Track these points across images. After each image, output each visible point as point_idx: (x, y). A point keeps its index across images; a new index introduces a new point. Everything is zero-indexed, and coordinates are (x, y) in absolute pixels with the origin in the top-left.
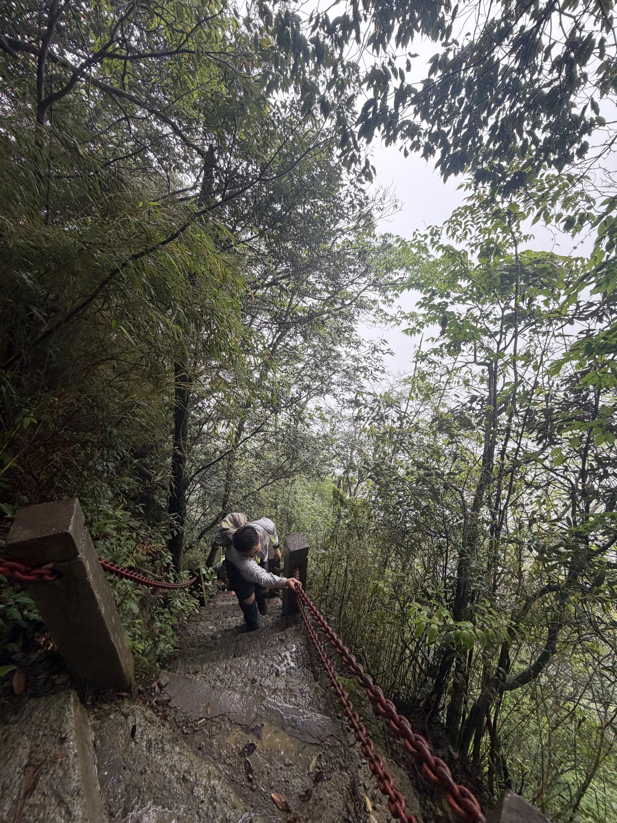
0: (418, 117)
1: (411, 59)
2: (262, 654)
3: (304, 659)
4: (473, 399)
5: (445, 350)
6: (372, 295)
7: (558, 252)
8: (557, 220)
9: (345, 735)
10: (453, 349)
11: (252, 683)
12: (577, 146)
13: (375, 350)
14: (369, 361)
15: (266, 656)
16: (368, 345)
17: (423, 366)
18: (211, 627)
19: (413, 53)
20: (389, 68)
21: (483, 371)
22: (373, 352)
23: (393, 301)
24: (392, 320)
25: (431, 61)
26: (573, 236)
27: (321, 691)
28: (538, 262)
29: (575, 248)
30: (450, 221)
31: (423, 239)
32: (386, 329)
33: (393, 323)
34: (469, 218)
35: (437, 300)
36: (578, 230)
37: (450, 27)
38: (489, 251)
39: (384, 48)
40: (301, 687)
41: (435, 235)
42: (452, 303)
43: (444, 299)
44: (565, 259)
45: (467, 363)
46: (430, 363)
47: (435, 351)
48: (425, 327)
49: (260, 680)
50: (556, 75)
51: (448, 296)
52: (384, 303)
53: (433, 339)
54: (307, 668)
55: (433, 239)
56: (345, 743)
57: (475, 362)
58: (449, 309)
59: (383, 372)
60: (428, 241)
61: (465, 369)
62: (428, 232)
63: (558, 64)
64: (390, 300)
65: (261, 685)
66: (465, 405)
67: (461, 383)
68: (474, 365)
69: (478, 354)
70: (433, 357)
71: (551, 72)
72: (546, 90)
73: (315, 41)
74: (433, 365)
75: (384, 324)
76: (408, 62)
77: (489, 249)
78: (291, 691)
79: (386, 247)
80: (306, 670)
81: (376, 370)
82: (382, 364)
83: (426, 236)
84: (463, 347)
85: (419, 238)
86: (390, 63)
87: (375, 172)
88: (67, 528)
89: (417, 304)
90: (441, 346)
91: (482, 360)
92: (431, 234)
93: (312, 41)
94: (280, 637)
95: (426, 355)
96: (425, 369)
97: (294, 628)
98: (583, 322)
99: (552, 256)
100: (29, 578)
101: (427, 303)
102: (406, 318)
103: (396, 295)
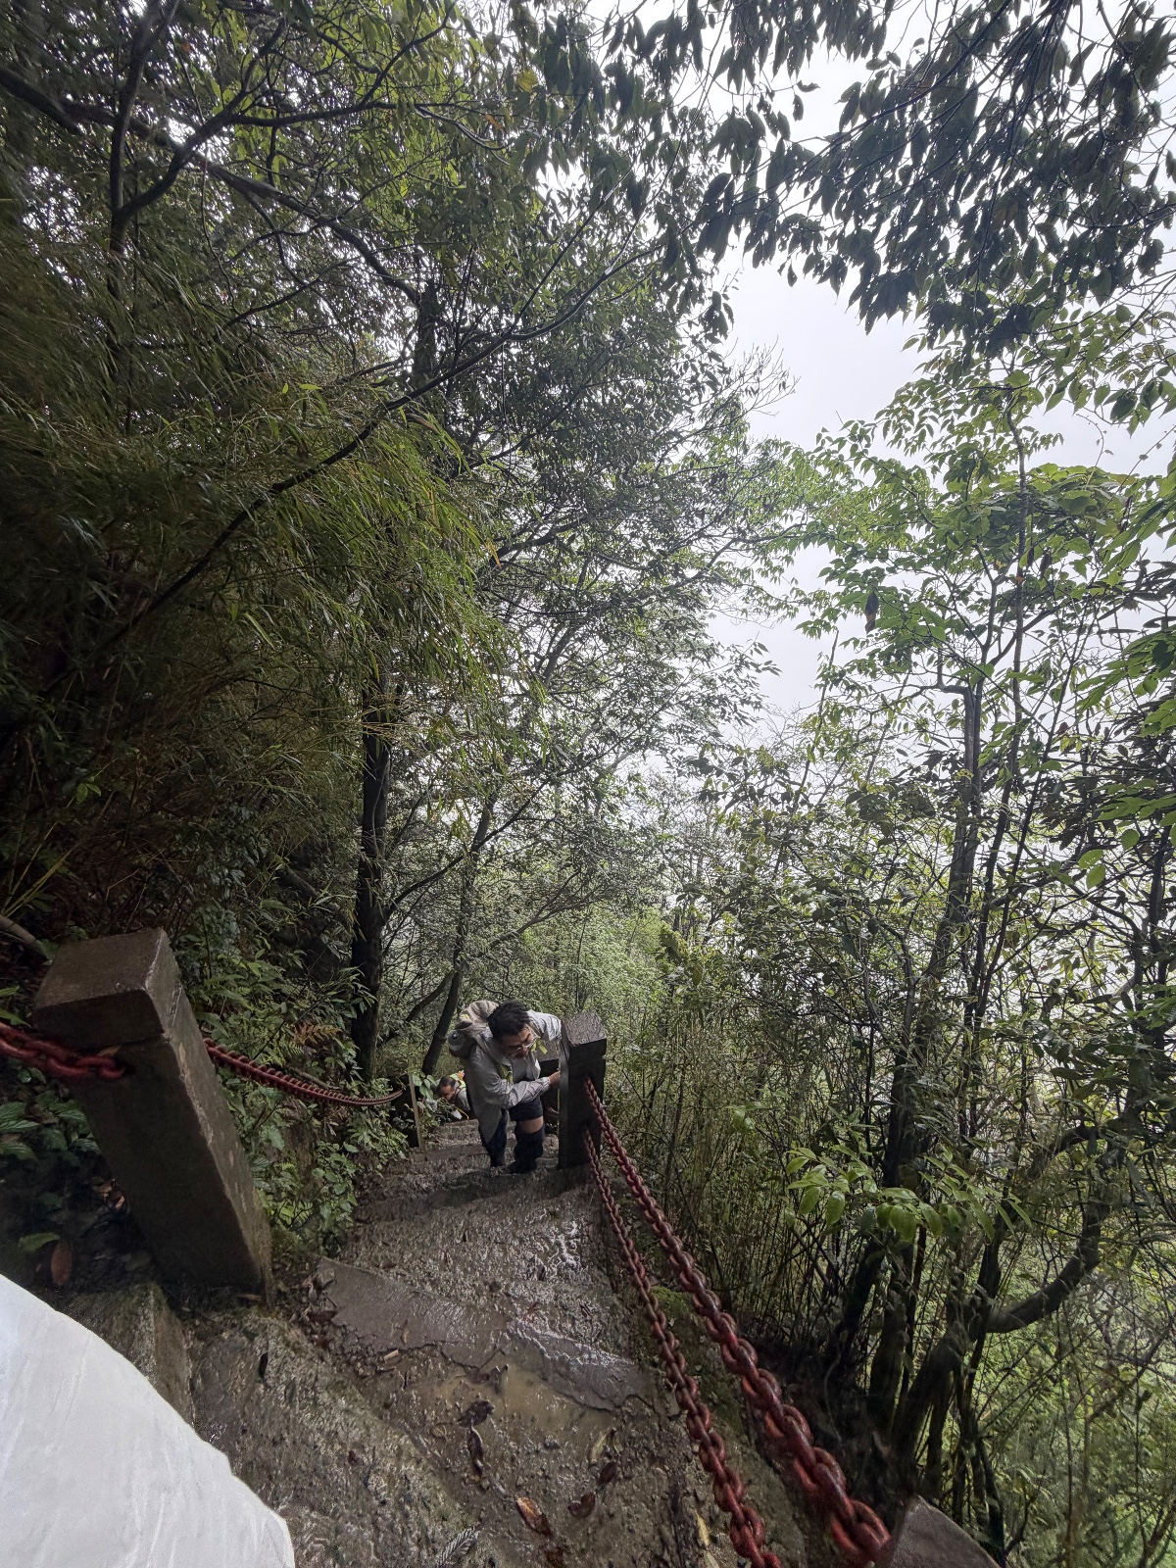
0: (818, 207)
1: (802, 95)
2: (515, 1237)
3: (593, 1251)
4: (934, 758)
5: (879, 664)
6: (740, 559)
7: (1108, 466)
8: (1098, 401)
9: (662, 1398)
10: (897, 660)
11: (491, 1289)
12: (1140, 249)
13: (742, 663)
14: (731, 685)
15: (522, 1241)
16: (727, 655)
17: (836, 692)
18: (424, 1186)
19: (806, 83)
20: (761, 115)
21: (955, 704)
22: (738, 668)
23: (781, 571)
24: (776, 608)
25: (844, 98)
26: (1131, 430)
27: (623, 1312)
28: (1068, 486)
29: (1143, 457)
30: (891, 411)
31: (835, 447)
32: (768, 624)
33: (782, 612)
34: (928, 404)
35: (862, 566)
36: (1141, 417)
37: (882, 29)
38: (967, 466)
39: (751, 76)
40: (583, 1303)
41: (860, 439)
42: (892, 570)
43: (877, 563)
44: (1123, 479)
45: (923, 688)
46: (849, 688)
47: (862, 666)
48: (840, 618)
49: (507, 1286)
50: (1093, 109)
51: (884, 557)
52: (765, 574)
53: (856, 642)
54: (599, 1268)
55: (854, 447)
56: (662, 1412)
57: (939, 685)
58: (888, 581)
59: (758, 706)
60: (846, 451)
61: (919, 700)
62: (846, 433)
63: (1098, 89)
64: (776, 569)
65: (508, 1295)
66: (918, 769)
67: (912, 727)
68: (937, 692)
69: (945, 670)
70: (856, 677)
71: (1084, 105)
72: (1075, 141)
73: (617, 69)
74: (855, 693)
75: (763, 616)
76: (797, 102)
77: (968, 464)
78: (564, 1308)
79: (766, 465)
80: (596, 1272)
81: (743, 702)
82: (756, 691)
83: (841, 442)
84: (914, 657)
85: (827, 445)
86: (762, 105)
87: (731, 316)
88: (142, 983)
89: (823, 573)
90: (872, 655)
91: (954, 682)
92: (852, 437)
93: (610, 70)
94: (551, 1208)
95: (842, 673)
96: (842, 700)
97: (577, 1192)
98: (1155, 604)
99: (1097, 475)
100: (73, 1071)
101: (843, 572)
102: (807, 602)
103: (788, 559)
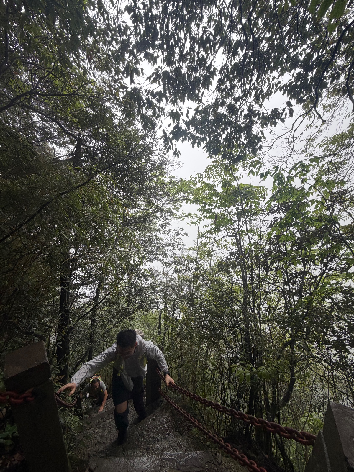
0: (195, 132)
1: (189, 110)
2: (145, 431)
4: (231, 254)
5: (212, 231)
7: (253, 184)
8: (257, 174)
10: (217, 230)
11: (147, 450)
12: (258, 146)
13: (178, 234)
14: (175, 240)
15: (148, 432)
16: (174, 232)
19: (189, 107)
20: (179, 112)
21: (232, 239)
23: (179, 208)
24: (180, 218)
25: (195, 110)
26: (264, 180)
27: (190, 440)
28: (246, 189)
29: (260, 183)
30: (206, 172)
31: (195, 179)
32: (177, 222)
34: (214, 170)
35: (207, 207)
36: (265, 178)
37: (201, 99)
38: (226, 184)
39: (177, 104)
40: (177, 442)
41: (200, 177)
42: (214, 208)
43: (210, 207)
44: (256, 187)
45: (224, 236)
46: (206, 238)
47: (208, 232)
48: (202, 220)
49: (152, 447)
50: (245, 120)
51: (212, 205)
52: (174, 209)
53: (206, 226)
54: (176, 431)
55: (199, 180)
56: (216, 463)
57: (228, 235)
58: (213, 211)
59: (183, 245)
60: (197, 180)
61: (223, 239)
62: (197, 176)
63: (245, 116)
64: (177, 208)
65: (153, 450)
66: (228, 257)
67: (223, 246)
68: (227, 237)
69: (228, 231)
70: (209, 235)
71: (243, 119)
72: (244, 125)
73: (148, 99)
74: (208, 239)
76: (188, 111)
78: (172, 447)
81: (179, 244)
82: (182, 241)
83: (196, 178)
84: (221, 229)
85: (193, 179)
86: (180, 110)
89: (198, 210)
90: (211, 229)
91: (231, 234)
92: (199, 177)
93: (146, 99)
94: (152, 418)
95: (204, 234)
96: (205, 241)
97: (159, 409)
99: (251, 186)
100: (19, 401)
101: (203, 209)
